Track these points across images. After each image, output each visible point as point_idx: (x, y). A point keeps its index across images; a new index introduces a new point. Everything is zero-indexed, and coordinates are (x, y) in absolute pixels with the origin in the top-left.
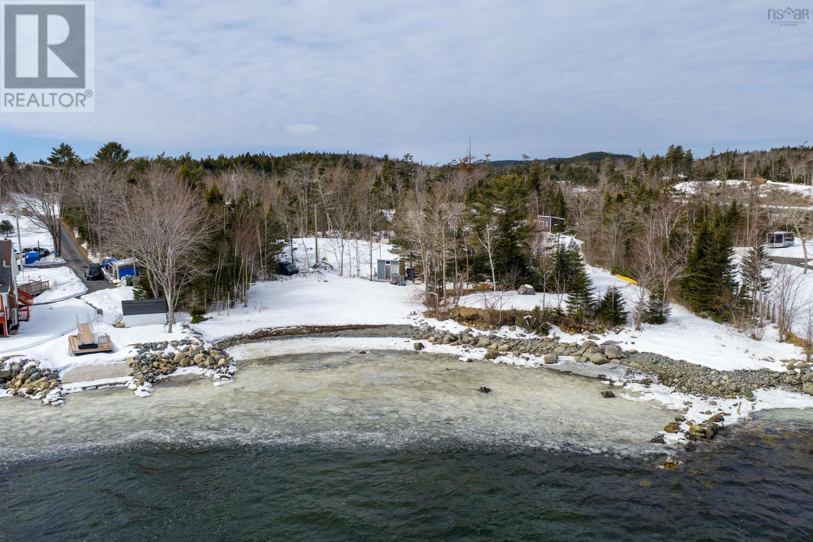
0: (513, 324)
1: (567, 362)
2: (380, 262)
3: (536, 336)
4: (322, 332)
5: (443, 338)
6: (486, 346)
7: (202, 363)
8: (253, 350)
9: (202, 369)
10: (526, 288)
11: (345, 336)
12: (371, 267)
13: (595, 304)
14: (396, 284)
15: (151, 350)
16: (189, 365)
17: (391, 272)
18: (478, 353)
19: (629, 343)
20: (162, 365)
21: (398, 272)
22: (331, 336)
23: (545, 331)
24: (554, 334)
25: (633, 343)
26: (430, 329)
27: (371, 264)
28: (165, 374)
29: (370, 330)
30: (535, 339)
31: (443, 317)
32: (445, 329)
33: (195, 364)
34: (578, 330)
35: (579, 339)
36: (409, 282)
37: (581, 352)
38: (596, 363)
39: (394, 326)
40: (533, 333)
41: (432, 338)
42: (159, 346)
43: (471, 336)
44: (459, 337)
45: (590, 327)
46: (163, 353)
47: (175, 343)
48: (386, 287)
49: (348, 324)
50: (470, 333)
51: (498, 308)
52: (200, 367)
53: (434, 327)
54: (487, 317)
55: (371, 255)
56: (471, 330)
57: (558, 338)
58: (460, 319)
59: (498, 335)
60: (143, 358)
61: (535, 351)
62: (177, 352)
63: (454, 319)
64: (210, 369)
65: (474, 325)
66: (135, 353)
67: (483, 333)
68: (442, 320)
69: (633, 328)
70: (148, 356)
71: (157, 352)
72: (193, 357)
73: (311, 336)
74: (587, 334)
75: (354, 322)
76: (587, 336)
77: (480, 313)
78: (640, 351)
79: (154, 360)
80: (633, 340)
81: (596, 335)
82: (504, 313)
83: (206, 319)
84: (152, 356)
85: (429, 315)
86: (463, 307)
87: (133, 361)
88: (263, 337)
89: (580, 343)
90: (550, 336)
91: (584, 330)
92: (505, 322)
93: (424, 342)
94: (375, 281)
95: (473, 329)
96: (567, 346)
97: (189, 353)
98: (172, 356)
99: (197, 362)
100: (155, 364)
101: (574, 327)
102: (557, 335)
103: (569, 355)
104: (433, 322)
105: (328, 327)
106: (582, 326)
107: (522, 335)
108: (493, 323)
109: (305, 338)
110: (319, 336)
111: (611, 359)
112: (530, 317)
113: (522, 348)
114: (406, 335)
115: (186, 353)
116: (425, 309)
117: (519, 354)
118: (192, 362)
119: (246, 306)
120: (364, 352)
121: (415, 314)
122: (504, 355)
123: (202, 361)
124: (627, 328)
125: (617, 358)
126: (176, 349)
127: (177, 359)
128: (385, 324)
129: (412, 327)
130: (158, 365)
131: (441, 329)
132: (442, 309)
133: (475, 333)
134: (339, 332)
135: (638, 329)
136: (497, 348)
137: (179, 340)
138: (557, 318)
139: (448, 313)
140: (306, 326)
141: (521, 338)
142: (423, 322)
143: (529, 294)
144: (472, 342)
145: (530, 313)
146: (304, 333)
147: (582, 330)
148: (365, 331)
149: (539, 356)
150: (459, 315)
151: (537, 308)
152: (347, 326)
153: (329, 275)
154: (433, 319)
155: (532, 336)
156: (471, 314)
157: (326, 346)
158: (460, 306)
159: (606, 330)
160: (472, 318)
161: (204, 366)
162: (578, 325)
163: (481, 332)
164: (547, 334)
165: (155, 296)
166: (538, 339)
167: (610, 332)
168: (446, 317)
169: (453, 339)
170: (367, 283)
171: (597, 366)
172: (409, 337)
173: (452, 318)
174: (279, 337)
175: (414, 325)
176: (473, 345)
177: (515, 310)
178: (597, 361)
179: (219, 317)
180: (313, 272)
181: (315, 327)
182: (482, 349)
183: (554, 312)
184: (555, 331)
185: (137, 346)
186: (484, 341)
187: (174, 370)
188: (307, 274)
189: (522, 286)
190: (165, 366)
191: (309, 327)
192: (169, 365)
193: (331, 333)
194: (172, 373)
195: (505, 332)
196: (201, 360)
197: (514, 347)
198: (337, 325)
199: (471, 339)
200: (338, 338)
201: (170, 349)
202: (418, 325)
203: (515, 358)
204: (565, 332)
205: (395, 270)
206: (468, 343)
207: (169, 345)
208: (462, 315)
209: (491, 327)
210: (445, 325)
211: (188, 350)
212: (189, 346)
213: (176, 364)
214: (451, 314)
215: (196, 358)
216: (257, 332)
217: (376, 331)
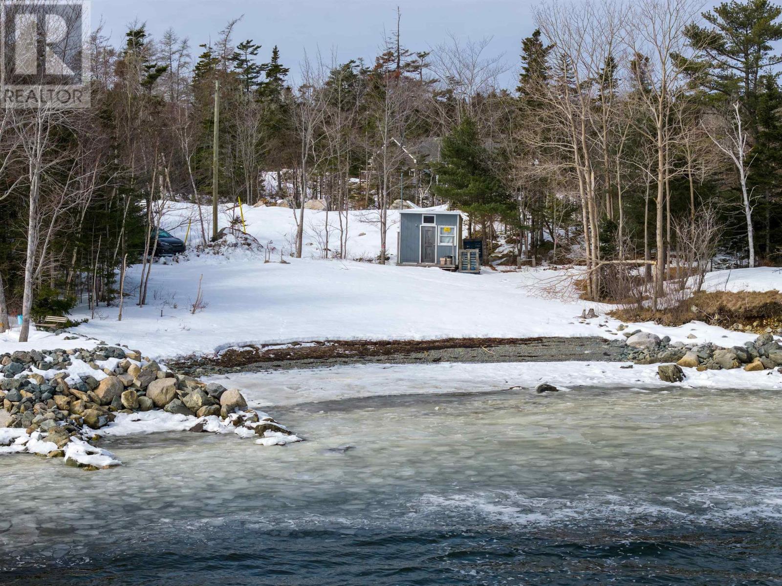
2: (408, 218)
4: (388, 353)
5: (712, 356)
7: (177, 402)
9: (180, 416)
12: (384, 232)
16: (140, 407)
17: (437, 243)
20: (78, 406)
21: (456, 243)
27: (382, 224)
28: (94, 427)
29: (508, 349)
31: (675, 318)
33: (156, 406)
41: (686, 359)
42: (49, 359)
44: (754, 353)
46: (66, 376)
47: (86, 354)
49: (444, 337)
52: (173, 412)
62: (99, 375)
64: (209, 414)
71: (51, 373)
72: (145, 388)
73: (370, 361)
75: (458, 333)
79: (53, 392)
84: (44, 381)
98: (89, 384)
99: (161, 399)
100: (61, 400)
115: (125, 380)
118: (148, 402)
119: (143, 303)
120: (550, 388)
121: (591, 315)
123: (176, 396)
126: (96, 367)
127: (108, 392)
128: (536, 336)
129: (607, 341)
130: (69, 403)
134: (434, 353)
139: (684, 305)
140: (338, 342)
142: (627, 331)
146: (349, 356)
148: (501, 349)
158: (709, 291)
161: (187, 409)
173: (700, 319)
175: (609, 337)
180: (235, 245)
181: (365, 344)
187: (110, 420)
188: (223, 249)
190: (86, 407)
192: (94, 406)
193: (414, 355)
196: (170, 395)
198: (417, 337)
201: (77, 370)
202: (621, 337)
205: (448, 238)
207: (72, 358)
210: (693, 333)
211: (125, 370)
212: (123, 361)
213: (109, 403)
214: (694, 309)
215: (155, 390)
216: (222, 352)
217: (523, 349)
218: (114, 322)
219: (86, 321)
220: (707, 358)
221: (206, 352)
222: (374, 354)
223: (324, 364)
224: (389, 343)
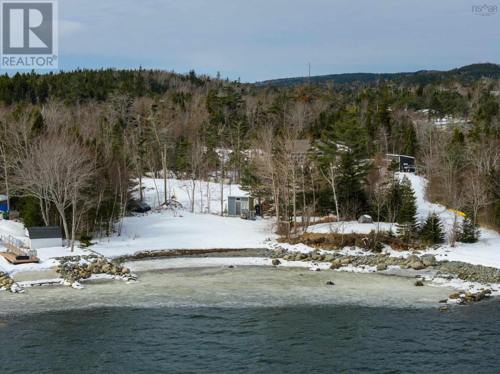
0: (353, 245)
1: (394, 269)
2: (231, 199)
3: (371, 254)
4: (191, 254)
5: (295, 256)
6: (331, 261)
7: (109, 271)
8: (140, 265)
9: (110, 275)
10: (365, 218)
11: (213, 256)
12: (222, 204)
13: (419, 227)
14: (246, 219)
15: (69, 261)
16: (99, 273)
17: (242, 208)
18: (325, 266)
19: (443, 255)
20: (80, 272)
21: (248, 208)
22: (200, 257)
23: (379, 249)
24: (386, 251)
25: (446, 255)
26: (284, 251)
27: (222, 201)
28: (84, 278)
29: (233, 252)
30: (370, 256)
31: (294, 242)
32: (296, 251)
33: (104, 272)
34: (406, 248)
35: (405, 254)
36: (258, 217)
37: (405, 262)
38: (415, 269)
39: (252, 250)
40: (369, 251)
41: (286, 257)
42: (74, 258)
43: (319, 254)
44: (309, 255)
45: (415, 245)
46: (78, 263)
47: (86, 257)
48: (237, 221)
49: (213, 248)
50: (318, 252)
51: (340, 232)
52: (108, 274)
53: (287, 250)
54: (332, 240)
55: (222, 192)
56: (318, 250)
57: (389, 254)
58: (309, 243)
59: (341, 253)
60: (65, 266)
61: (370, 263)
62: (88, 263)
63: (304, 244)
64: (117, 275)
65: (321, 247)
66: (58, 263)
67: (328, 252)
68: (294, 244)
69: (449, 245)
70: (69, 265)
71: (74, 263)
72: (101, 267)
73: (184, 257)
74: (412, 251)
75: (218, 247)
76: (412, 252)
77: (326, 237)
78: (450, 261)
79: (74, 268)
80: (446, 253)
81: (419, 251)
82: (346, 236)
83: (93, 244)
84: (72, 265)
85: (282, 241)
86: (312, 233)
87: (59, 269)
88: (144, 257)
89: (405, 257)
90: (383, 253)
91: (410, 248)
92: (346, 244)
93: (280, 260)
94: (226, 216)
95: (320, 249)
96: (395, 259)
97: (98, 263)
98: (85, 266)
99: (105, 270)
100: (76, 270)
101: (402, 246)
102: (388, 252)
103: (396, 265)
104: (285, 246)
105: (196, 250)
106: (408, 245)
107: (360, 253)
108: (337, 244)
109: (179, 258)
110: (190, 257)
111: (427, 266)
112: (367, 239)
113: (360, 261)
114: (264, 255)
115: (96, 264)
116: (277, 237)
117: (357, 265)
118: (101, 271)
120: (232, 267)
121: (269, 240)
122: (345, 266)
123: (109, 269)
124: (444, 246)
125: (432, 265)
126: (88, 261)
127: (90, 268)
128: (244, 248)
129: (268, 250)
130: (78, 271)
131: (293, 250)
132: (293, 236)
133: (322, 252)
134: (206, 254)
135: (453, 246)
136: (340, 262)
137: (87, 255)
138: (389, 239)
139: (298, 238)
140: (177, 250)
141: (360, 255)
142: (277, 246)
143: (368, 223)
144: (320, 258)
145: (367, 236)
146: (177, 255)
147: (409, 248)
148: (229, 253)
149: (372, 266)
150: (308, 240)
151: (373, 232)
152: (213, 250)
153: (181, 212)
154: (286, 244)
155: (369, 253)
156: (318, 237)
157: (199, 263)
158: (309, 232)
159: (427, 247)
160: (320, 241)
161: (112, 273)
162: (405, 244)
163: (326, 251)
164: (381, 251)
165: (47, 225)
166: (373, 256)
167: (430, 249)
168: (297, 241)
169: (304, 256)
170: (219, 218)
171: (416, 271)
172: (267, 257)
173: (302, 242)
174: (158, 257)
175: (270, 248)
176: (321, 260)
177: (354, 234)
178: (416, 267)
180: (167, 209)
181: (185, 250)
182: (328, 263)
183: (386, 234)
184: (387, 249)
185: (58, 259)
186: (330, 258)
187: (90, 276)
188: (162, 210)
189: (362, 216)
190: (83, 273)
191: (180, 250)
192: (85, 272)
193: (200, 255)
194: (88, 277)
195: (347, 251)
196: (108, 269)
197: (353, 261)
198: (204, 248)
199: (319, 256)
200: (207, 258)
201: (82, 262)
202: (273, 248)
203: (354, 268)
204: (395, 250)
205: (245, 206)
206: (316, 260)
207: (81, 258)
208: (311, 239)
209: (335, 247)
210: (296, 248)
211: (96, 262)
212: (96, 259)
213: (90, 271)
214: (301, 239)
215: (104, 268)
216: (137, 254)
217: (238, 252)
218: (106, 243)
219: (96, 243)
220: (293, 257)
221: (131, 254)
222: (188, 254)
223: (168, 258)
224: (194, 250)
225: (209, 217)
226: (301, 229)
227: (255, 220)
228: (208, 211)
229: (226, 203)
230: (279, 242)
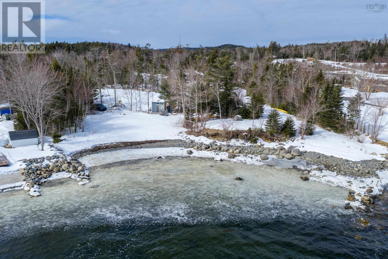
0: (238, 138)
1: (273, 159)
2: (153, 103)
3: (251, 144)
4: (132, 145)
5: (201, 147)
6: (227, 151)
7: (67, 170)
8: (95, 158)
9: (68, 173)
10: (238, 117)
11: (146, 147)
12: (148, 106)
13: (280, 126)
14: (163, 115)
15: (34, 163)
16: (59, 171)
17: (160, 108)
18: (224, 156)
19: (301, 147)
20: (43, 173)
21: (164, 108)
22: (138, 148)
23: (255, 141)
24: (260, 143)
25: (303, 147)
26: (192, 142)
27: (148, 104)
28: (45, 178)
29: (159, 143)
30: (251, 146)
31: (198, 134)
32: (200, 142)
33: (63, 170)
34: (272, 140)
35: (273, 145)
36: (169, 114)
37: (277, 153)
38: (289, 159)
39: (171, 140)
40: (249, 142)
41: (196, 147)
42: (39, 160)
43: (216, 145)
44: (210, 146)
45: (278, 138)
46: (42, 165)
47: (49, 158)
48: (157, 117)
50: (215, 143)
51: (230, 129)
52: (67, 172)
53: (194, 141)
54: (224, 134)
55: (148, 99)
56: (215, 142)
57: (263, 145)
58: (208, 136)
59: (231, 144)
60: (30, 169)
61: (253, 153)
62: (51, 164)
63: (204, 136)
64: (74, 173)
65: (216, 139)
66: (24, 166)
67: (222, 143)
68: (197, 136)
69: (300, 138)
70: (33, 167)
71: (38, 165)
72: (61, 166)
73: (126, 148)
74: (277, 142)
75: (149, 139)
76: (278, 143)
77: (220, 132)
78: (308, 151)
79: (37, 170)
80: (303, 145)
81: (282, 143)
82: (233, 132)
83: (62, 140)
84: (36, 167)
85: (189, 133)
86: (208, 129)
87: (23, 171)
88: (98, 150)
89: (276, 147)
90: (259, 144)
91: (276, 140)
92: (233, 137)
93: (192, 149)
94: (151, 113)
95: (217, 141)
96: (269, 149)
97: (58, 164)
98: (48, 166)
99: (64, 169)
100: (38, 172)
101: (270, 139)
102: (262, 143)
103: (272, 154)
104: (192, 137)
105: (135, 142)
106: (274, 138)
107: (243, 144)
108: (227, 138)
109: (123, 150)
110: (131, 148)
111: (295, 156)
112: (247, 134)
113: (246, 151)
114: (179, 146)
115: (57, 164)
116: (185, 130)
117: (246, 155)
118: (61, 170)
119: (83, 131)
120: (160, 157)
121: (181, 133)
122: (238, 156)
123: (68, 168)
124: (297, 139)
125: (298, 156)
126: (50, 162)
127: (52, 168)
128: (166, 139)
129: (181, 140)
130: (40, 173)
131: (198, 141)
132: (196, 130)
133: (218, 143)
134: (142, 145)
135: (302, 138)
136: (233, 152)
137: (51, 156)
138: (260, 134)
139: (200, 132)
141: (243, 145)
142: (187, 138)
143: (239, 120)
144: (218, 149)
145: (246, 131)
146: (122, 147)
147: (275, 140)
148: (157, 144)
149: (257, 156)
150: (207, 133)
151: (250, 129)
152: (146, 141)
153: (125, 111)
154: (192, 136)
155: (248, 144)
156: (214, 133)
157: (137, 154)
158: (206, 128)
159: (287, 140)
160: (215, 135)
161: (69, 172)
162: (272, 138)
163: (221, 142)
164: (257, 143)
165: (28, 127)
166: (253, 146)
167: (289, 140)
168: (200, 134)
169: (207, 147)
170: (146, 115)
171: (289, 160)
172: (182, 147)
174: (108, 149)
175: (182, 139)
176: (219, 150)
177: (238, 130)
178: (289, 158)
179: (69, 139)
180: (116, 109)
181: (127, 143)
182: (225, 153)
183: (259, 131)
184: (260, 141)
185: (25, 161)
186: (225, 148)
187: (50, 175)
188: (113, 111)
189: (236, 116)
190: (45, 173)
191: (123, 143)
192: (47, 172)
193: (137, 146)
194: (50, 177)
195: (233, 142)
196: (66, 168)
197: (242, 151)
198: (140, 141)
199: (217, 147)
200: (142, 149)
201: (46, 162)
202: (185, 139)
203: (245, 157)
204: (265, 141)
205: (162, 107)
206: (216, 149)
207: (45, 159)
208: (209, 133)
209: (226, 139)
210: (200, 139)
211: (57, 162)
212: (57, 159)
213: (52, 170)
214: (202, 132)
215: (63, 167)
216: (94, 147)
217: (162, 143)
218: (72, 138)
219: (65, 139)
220: (200, 147)
221: (89, 147)
222: (129, 146)
223: (116, 150)
224: (133, 142)
225: (141, 114)
226: (200, 124)
227: (168, 116)
228: (140, 111)
229: (151, 105)
230: (188, 135)
